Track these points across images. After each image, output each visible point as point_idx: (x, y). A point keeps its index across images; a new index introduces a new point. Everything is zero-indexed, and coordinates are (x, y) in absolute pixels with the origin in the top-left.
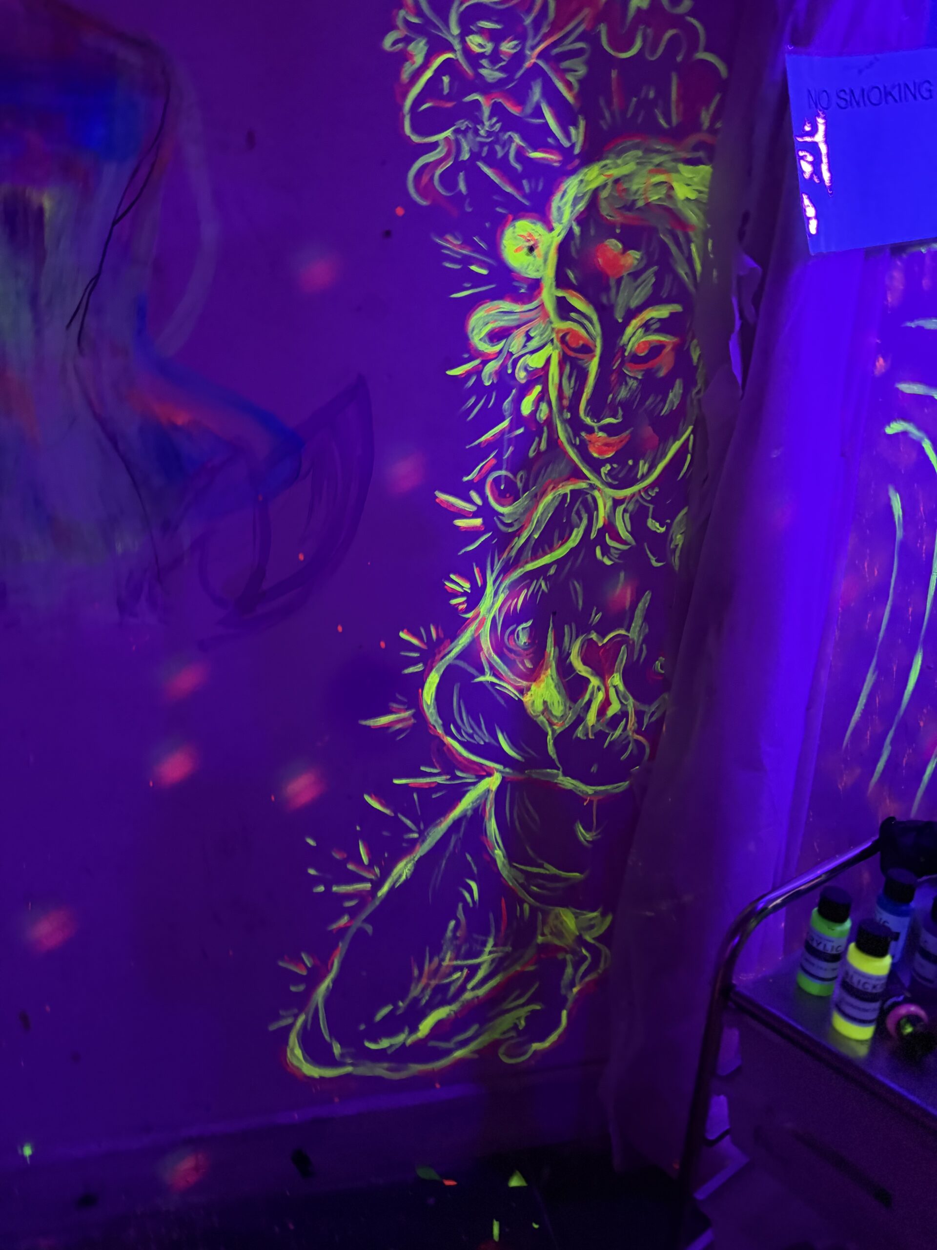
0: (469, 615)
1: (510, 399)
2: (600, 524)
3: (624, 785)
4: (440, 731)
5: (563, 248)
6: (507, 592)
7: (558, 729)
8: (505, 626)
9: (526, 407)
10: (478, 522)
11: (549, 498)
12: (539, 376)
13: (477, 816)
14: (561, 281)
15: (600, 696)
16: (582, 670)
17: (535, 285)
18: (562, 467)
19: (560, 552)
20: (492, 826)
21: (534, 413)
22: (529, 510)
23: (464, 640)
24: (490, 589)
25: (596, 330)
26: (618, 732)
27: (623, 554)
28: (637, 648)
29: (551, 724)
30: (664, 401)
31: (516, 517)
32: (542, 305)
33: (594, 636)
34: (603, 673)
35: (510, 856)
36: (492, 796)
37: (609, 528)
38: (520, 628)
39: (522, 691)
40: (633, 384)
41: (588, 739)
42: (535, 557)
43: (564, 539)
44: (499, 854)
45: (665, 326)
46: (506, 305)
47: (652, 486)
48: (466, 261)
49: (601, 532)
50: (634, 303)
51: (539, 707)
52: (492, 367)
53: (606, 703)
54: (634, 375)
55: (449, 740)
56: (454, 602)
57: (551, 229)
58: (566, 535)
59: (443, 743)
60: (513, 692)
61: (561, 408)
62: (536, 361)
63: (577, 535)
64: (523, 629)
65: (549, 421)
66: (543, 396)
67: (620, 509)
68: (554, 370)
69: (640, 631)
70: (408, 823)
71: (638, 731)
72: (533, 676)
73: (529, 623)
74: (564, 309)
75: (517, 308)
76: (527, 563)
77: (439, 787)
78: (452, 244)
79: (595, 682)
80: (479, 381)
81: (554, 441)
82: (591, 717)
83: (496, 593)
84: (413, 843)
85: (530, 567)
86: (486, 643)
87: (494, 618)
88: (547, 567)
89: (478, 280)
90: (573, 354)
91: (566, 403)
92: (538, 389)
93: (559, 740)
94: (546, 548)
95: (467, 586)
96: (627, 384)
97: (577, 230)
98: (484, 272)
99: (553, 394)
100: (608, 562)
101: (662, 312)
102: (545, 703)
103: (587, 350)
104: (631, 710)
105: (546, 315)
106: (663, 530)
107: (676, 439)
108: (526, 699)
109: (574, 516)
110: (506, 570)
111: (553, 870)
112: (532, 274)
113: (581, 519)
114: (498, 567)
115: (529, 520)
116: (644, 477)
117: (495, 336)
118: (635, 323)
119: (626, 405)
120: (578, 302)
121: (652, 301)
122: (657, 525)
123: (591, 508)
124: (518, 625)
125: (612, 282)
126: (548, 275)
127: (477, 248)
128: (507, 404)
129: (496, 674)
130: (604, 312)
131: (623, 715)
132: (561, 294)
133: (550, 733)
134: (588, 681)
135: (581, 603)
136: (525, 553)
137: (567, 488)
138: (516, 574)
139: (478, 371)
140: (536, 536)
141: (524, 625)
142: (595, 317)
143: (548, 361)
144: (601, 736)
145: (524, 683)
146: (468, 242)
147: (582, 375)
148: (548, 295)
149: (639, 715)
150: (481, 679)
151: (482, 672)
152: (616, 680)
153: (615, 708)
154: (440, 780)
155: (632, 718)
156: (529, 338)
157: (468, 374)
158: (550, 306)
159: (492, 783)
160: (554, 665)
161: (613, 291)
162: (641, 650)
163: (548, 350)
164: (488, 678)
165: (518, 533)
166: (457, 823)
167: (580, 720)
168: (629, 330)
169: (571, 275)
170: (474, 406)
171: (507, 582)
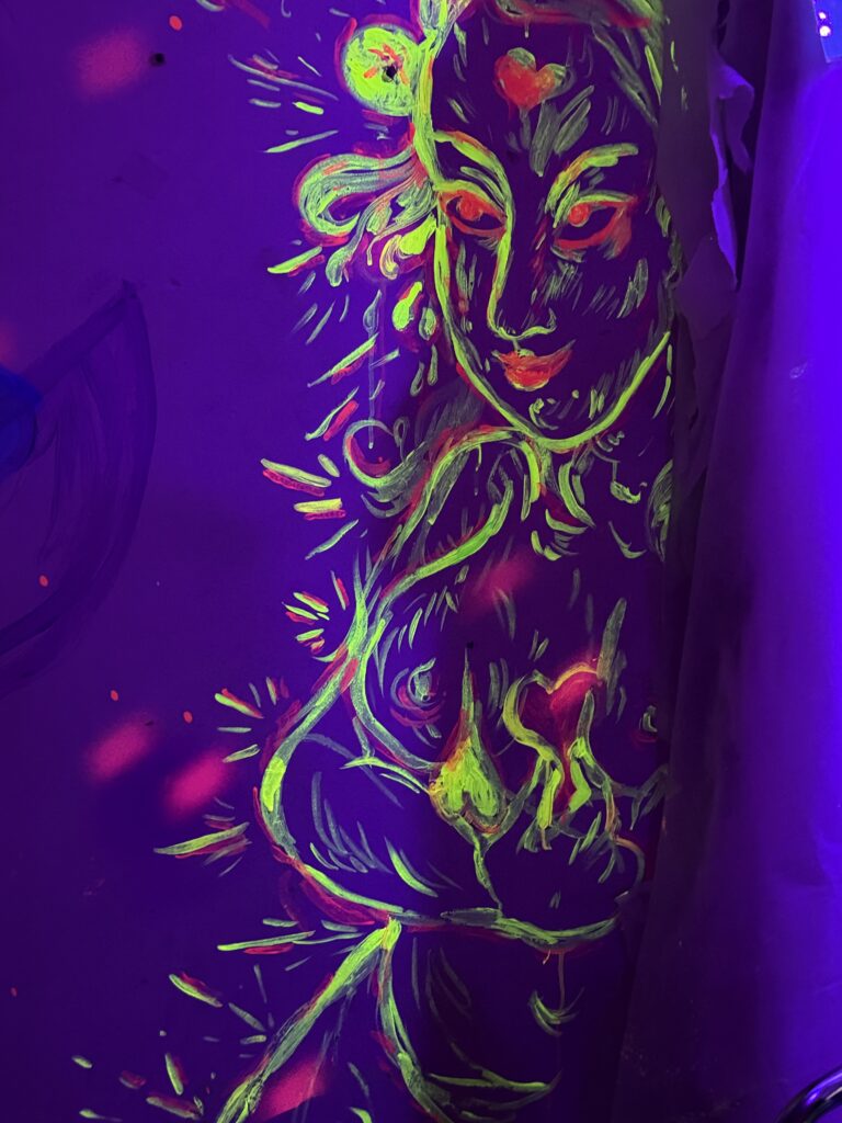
0: (330, 658)
1: (372, 306)
2: (535, 495)
3: (607, 925)
4: (292, 855)
5: (441, 68)
6: (390, 614)
7: (491, 838)
8: (391, 672)
9: (401, 316)
10: (334, 504)
11: (448, 458)
12: (419, 267)
13: (363, 996)
14: (441, 118)
15: (557, 777)
16: (524, 736)
17: (401, 128)
18: (465, 408)
19: (473, 545)
20: (391, 1013)
21: (414, 326)
22: (418, 480)
23: (324, 699)
24: (361, 613)
25: (505, 192)
26: (590, 836)
27: (575, 541)
28: (611, 693)
29: (478, 830)
30: (621, 294)
31: (396, 492)
32: (415, 157)
33: (538, 678)
34: (557, 737)
35: (425, 1063)
36: (386, 961)
37: (550, 500)
38: (415, 674)
39: (426, 778)
40: (569, 271)
41: (542, 851)
42: (432, 555)
43: (477, 524)
44: (404, 1059)
45: (612, 179)
46: (356, 161)
47: (613, 430)
48: (288, 95)
49: (538, 507)
50: (560, 147)
51: (456, 803)
52: (340, 257)
53: (568, 788)
54: (569, 256)
55: (309, 870)
56: (303, 637)
57: (420, 38)
58: (481, 518)
59: (299, 877)
60: (411, 782)
61: (457, 316)
62: (412, 245)
63: (498, 516)
64: (420, 674)
65: (440, 337)
66: (427, 298)
67: (565, 470)
68: (441, 256)
69: (613, 666)
70: (248, 1018)
71: (623, 832)
72: (441, 751)
73: (430, 665)
74: (450, 161)
75: (374, 164)
76: (420, 565)
77: (297, 951)
78: (262, 70)
79: (545, 754)
80: (322, 279)
81: (449, 368)
82: (544, 815)
83: (372, 620)
84: (259, 1052)
85: (425, 571)
86: (360, 701)
87: (371, 661)
88: (452, 570)
89: (307, 124)
90: (468, 231)
91: (463, 306)
92: (418, 287)
93: (493, 856)
94: (450, 539)
95: (323, 609)
96: (559, 273)
97: (461, 36)
98: (319, 111)
99: (443, 294)
100: (552, 556)
101: (607, 157)
102: (465, 795)
103: (492, 222)
104: (608, 795)
105: (422, 171)
106: (637, 498)
107: (645, 354)
108: (434, 791)
109: (491, 486)
110: (385, 581)
111: (499, 1081)
112: (395, 110)
113: (502, 490)
114: (371, 576)
115: (419, 496)
116: (599, 416)
117: (344, 209)
118: (565, 177)
119: (559, 304)
120: (471, 150)
121: (589, 141)
122: (627, 491)
123: (519, 471)
124: (412, 669)
125: (524, 116)
126: (421, 110)
127: (304, 75)
128: (369, 314)
129: (381, 752)
130: (516, 164)
131: (595, 807)
132: (443, 138)
133: (477, 845)
134: (533, 754)
135: (512, 625)
136: (415, 550)
137: (477, 441)
138: (403, 586)
139: (318, 266)
140: (432, 522)
141: (422, 668)
142: (500, 172)
143: (431, 242)
144: (562, 844)
145: (429, 765)
146: (288, 66)
147: (487, 263)
148: (423, 141)
149: (623, 804)
150: (357, 762)
151: (359, 753)
152: (581, 748)
153: (581, 796)
154: (295, 939)
155: (612, 811)
156: (397, 209)
157: (303, 271)
158: (427, 159)
159: (386, 937)
160: (476, 731)
161: (527, 129)
162: (617, 697)
163: (430, 225)
164: (369, 760)
165: (401, 519)
166: (331, 1010)
167: (526, 819)
168: (556, 189)
169: (457, 108)
170: (317, 322)
171: (389, 599)
